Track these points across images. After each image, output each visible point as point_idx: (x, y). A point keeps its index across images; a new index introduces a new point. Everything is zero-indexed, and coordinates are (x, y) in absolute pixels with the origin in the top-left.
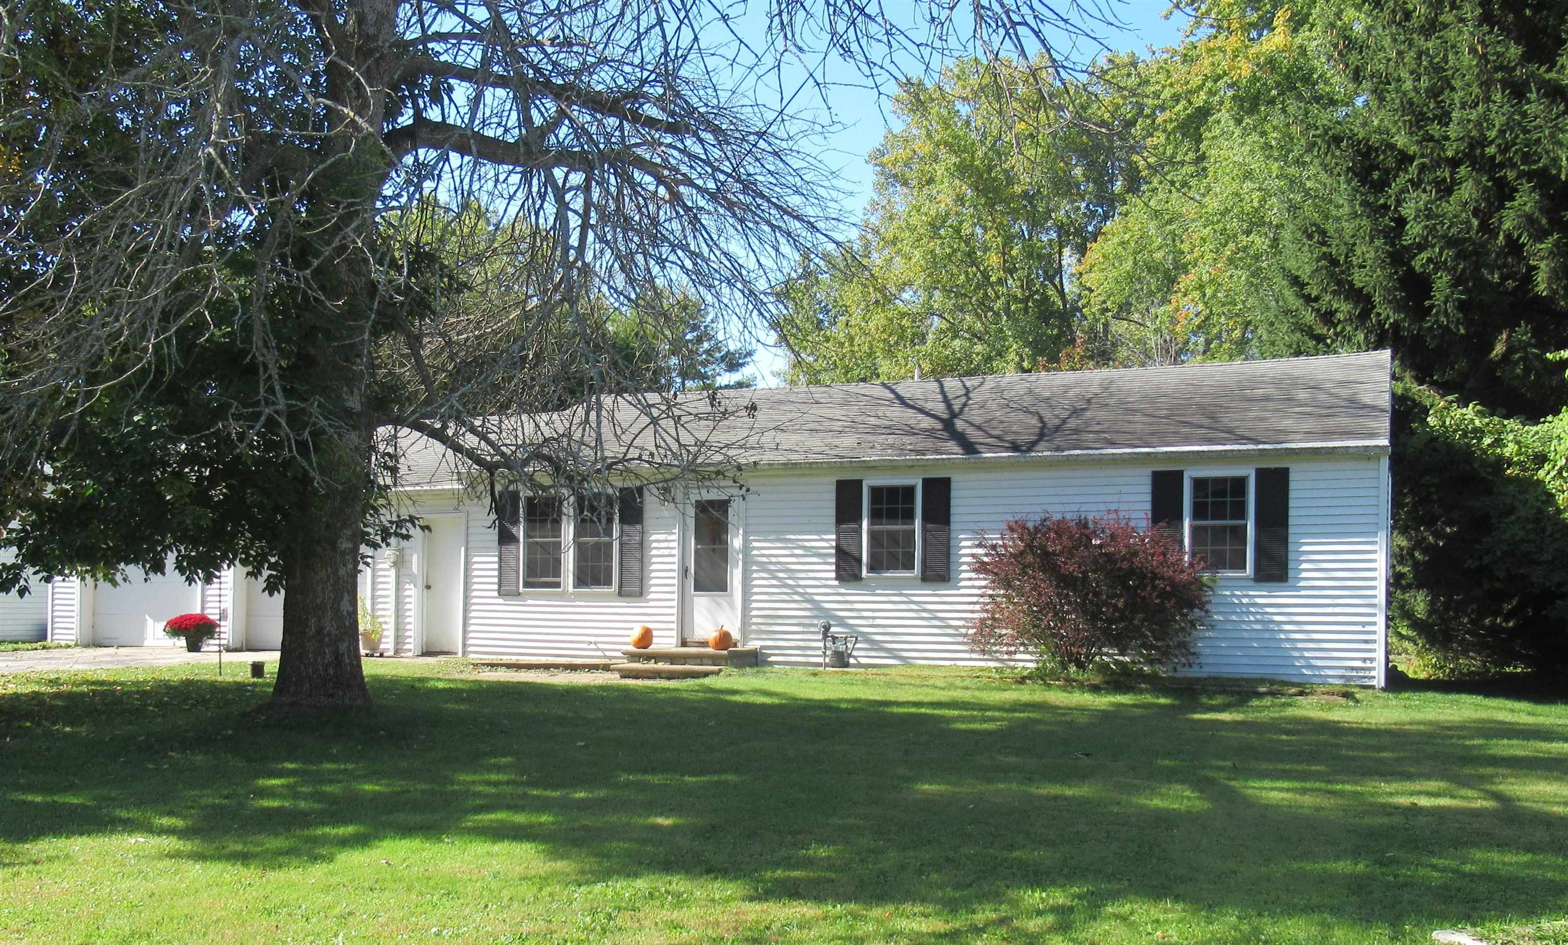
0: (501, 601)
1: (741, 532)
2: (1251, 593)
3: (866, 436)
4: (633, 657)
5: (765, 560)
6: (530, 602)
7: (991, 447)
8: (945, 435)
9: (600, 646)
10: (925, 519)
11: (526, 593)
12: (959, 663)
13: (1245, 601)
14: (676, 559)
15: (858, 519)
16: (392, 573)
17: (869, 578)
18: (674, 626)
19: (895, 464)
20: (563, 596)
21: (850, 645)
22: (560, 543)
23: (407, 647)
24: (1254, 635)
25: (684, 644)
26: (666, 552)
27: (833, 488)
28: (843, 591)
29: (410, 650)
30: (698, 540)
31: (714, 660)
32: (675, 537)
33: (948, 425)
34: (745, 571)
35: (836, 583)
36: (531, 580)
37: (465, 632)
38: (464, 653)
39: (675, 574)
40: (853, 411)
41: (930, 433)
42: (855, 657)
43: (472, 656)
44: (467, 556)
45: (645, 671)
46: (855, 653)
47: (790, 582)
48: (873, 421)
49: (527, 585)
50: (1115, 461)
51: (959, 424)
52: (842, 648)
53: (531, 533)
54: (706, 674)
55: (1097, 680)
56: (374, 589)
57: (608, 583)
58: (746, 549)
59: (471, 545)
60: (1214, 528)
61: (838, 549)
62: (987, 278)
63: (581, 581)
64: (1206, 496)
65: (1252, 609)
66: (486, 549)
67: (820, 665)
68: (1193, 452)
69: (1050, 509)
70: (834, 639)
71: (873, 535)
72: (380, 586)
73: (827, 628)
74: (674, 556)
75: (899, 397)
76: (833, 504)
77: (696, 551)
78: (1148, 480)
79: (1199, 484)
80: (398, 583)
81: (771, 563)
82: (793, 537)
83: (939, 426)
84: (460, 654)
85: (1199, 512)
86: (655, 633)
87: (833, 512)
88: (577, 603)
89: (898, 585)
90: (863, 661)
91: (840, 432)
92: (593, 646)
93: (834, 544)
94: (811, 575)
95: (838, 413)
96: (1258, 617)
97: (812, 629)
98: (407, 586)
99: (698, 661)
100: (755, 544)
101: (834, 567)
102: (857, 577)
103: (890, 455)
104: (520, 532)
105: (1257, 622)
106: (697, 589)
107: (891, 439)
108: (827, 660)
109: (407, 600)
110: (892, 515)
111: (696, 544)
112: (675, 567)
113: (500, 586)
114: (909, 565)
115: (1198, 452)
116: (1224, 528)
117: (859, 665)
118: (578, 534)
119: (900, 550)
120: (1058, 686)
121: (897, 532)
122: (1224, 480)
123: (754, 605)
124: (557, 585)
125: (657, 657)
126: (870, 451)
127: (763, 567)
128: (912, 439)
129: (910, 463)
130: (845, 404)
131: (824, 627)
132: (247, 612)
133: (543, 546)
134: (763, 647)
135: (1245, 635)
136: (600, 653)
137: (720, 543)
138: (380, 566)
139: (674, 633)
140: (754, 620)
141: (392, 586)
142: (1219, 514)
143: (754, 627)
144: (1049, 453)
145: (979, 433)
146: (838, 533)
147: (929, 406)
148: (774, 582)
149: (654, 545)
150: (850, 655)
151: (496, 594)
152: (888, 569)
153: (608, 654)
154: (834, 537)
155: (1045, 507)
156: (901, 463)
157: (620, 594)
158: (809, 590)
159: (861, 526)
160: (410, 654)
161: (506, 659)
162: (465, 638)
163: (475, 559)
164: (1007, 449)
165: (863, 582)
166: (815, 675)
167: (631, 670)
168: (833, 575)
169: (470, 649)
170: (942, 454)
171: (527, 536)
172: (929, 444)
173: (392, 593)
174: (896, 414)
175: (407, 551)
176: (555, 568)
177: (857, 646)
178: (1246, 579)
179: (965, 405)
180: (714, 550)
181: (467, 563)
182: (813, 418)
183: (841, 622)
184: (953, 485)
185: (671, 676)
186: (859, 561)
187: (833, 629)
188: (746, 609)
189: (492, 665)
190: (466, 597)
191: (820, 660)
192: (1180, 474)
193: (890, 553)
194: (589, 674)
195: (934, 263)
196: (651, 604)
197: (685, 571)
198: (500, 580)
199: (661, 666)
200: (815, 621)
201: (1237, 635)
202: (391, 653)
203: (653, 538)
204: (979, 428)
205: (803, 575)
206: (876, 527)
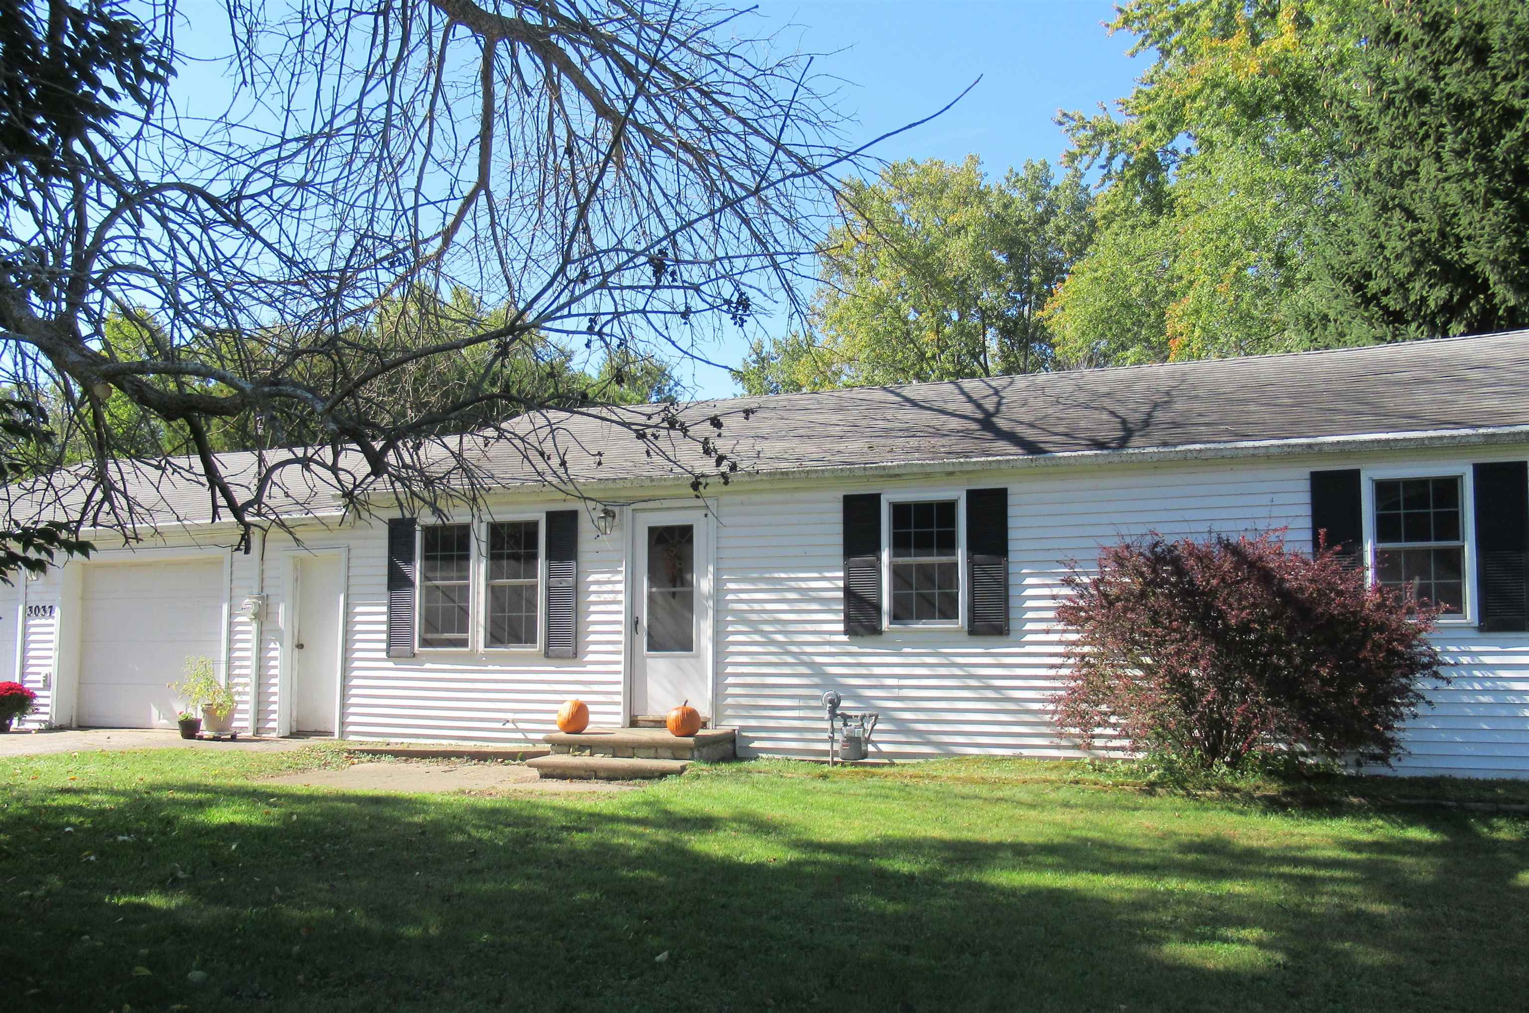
0: (390, 664)
1: (711, 568)
2: (1474, 649)
3: (878, 440)
4: (560, 746)
5: (744, 607)
6: (428, 666)
7: (1064, 446)
8: (989, 435)
9: (521, 726)
10: (972, 548)
11: (421, 654)
12: (1026, 752)
13: (1465, 660)
14: (622, 608)
15: (876, 549)
16: (254, 627)
17: (891, 631)
18: (620, 698)
19: (928, 470)
20: (472, 658)
21: (868, 726)
22: (467, 587)
23: (271, 725)
24: (1482, 711)
25: (634, 723)
26: (610, 597)
27: (840, 506)
28: (855, 649)
29: (274, 729)
30: (652, 580)
31: (675, 751)
32: (620, 577)
33: (987, 423)
34: (717, 622)
35: (845, 638)
36: (429, 636)
37: (343, 706)
38: (342, 734)
39: (621, 628)
40: (852, 415)
41: (966, 434)
42: (874, 743)
43: (352, 738)
44: (347, 605)
45: (576, 768)
46: (874, 737)
47: (780, 638)
48: (882, 424)
49: (425, 643)
50: (1256, 458)
51: (1001, 423)
52: (858, 733)
53: (429, 575)
54: (662, 774)
55: (1273, 789)
56: (230, 650)
57: (531, 639)
58: (719, 590)
59: (351, 591)
60: (1409, 553)
61: (847, 590)
62: (923, 354)
63: (495, 638)
64: (1396, 506)
65: (1477, 673)
66: (369, 598)
67: (825, 753)
68: (1379, 441)
69: (1160, 529)
70: (846, 718)
71: (897, 572)
72: (238, 645)
73: (835, 704)
74: (619, 602)
75: (907, 400)
76: (840, 528)
77: (651, 597)
78: (1306, 485)
79: (1383, 488)
80: (260, 641)
81: (753, 611)
82: (783, 575)
83: (974, 426)
84: (337, 736)
85: (1384, 532)
86: (591, 708)
87: (840, 540)
88: (490, 667)
89: (934, 641)
90: (884, 748)
91: (841, 437)
92: (510, 726)
93: (841, 584)
94: (809, 627)
95: (834, 418)
96: (1488, 684)
97: (813, 703)
98: (272, 645)
99: (652, 752)
100: (731, 586)
101: (841, 616)
102: (876, 631)
103: (916, 459)
104: (416, 571)
105: (1485, 691)
106: (652, 647)
107: (914, 442)
108: (837, 747)
109: (272, 663)
110: (924, 545)
111: (650, 586)
112: (621, 617)
113: (389, 645)
114: (950, 613)
115: (1387, 441)
116: (1427, 552)
117: (880, 754)
118: (492, 575)
119: (937, 591)
120: (1211, 799)
121: (932, 566)
122: (1422, 483)
123: (729, 670)
124: (464, 643)
125: (593, 747)
126: (889, 456)
127: (741, 618)
128: (944, 441)
129: (951, 469)
130: (839, 409)
131: (831, 701)
132: (80, 678)
133: (447, 592)
134: (743, 728)
135: (1469, 711)
136: (520, 736)
137: (683, 585)
138: (239, 619)
139: (620, 709)
140: (730, 691)
141: (253, 645)
142: (1418, 532)
143: (730, 701)
144: (1155, 449)
145: (1035, 431)
146: (847, 569)
147: (950, 407)
148: (757, 638)
149: (593, 588)
150: (868, 741)
151: (383, 655)
152: (920, 617)
153: (531, 736)
154: (841, 574)
155: (1151, 527)
156: (938, 469)
157: (547, 655)
158: (808, 649)
159: (879, 559)
160: (274, 735)
161: (397, 743)
162: (343, 715)
163: (358, 609)
164: (1089, 447)
165: (884, 636)
166: (824, 777)
167: (555, 767)
168: (841, 627)
169: (351, 728)
170: (989, 455)
171: (426, 578)
172: (968, 444)
173: (252, 654)
174: (909, 417)
175: (272, 600)
176: (461, 620)
177: (878, 726)
178: (1468, 627)
179: (999, 404)
180: (674, 595)
181: (347, 614)
182: (802, 424)
183: (853, 693)
184: (1011, 500)
185: (612, 776)
186: (878, 608)
187: (843, 704)
188: (719, 675)
189: (374, 753)
190: (346, 659)
191: (826, 747)
192: (1354, 476)
193: (922, 596)
194: (502, 768)
195: (878, 339)
196: (590, 668)
197: (635, 623)
198: (390, 636)
199: (600, 760)
200: (817, 692)
201: (1455, 711)
202: (249, 734)
203: (591, 578)
204: (1031, 425)
205: (800, 627)
206: (901, 560)
